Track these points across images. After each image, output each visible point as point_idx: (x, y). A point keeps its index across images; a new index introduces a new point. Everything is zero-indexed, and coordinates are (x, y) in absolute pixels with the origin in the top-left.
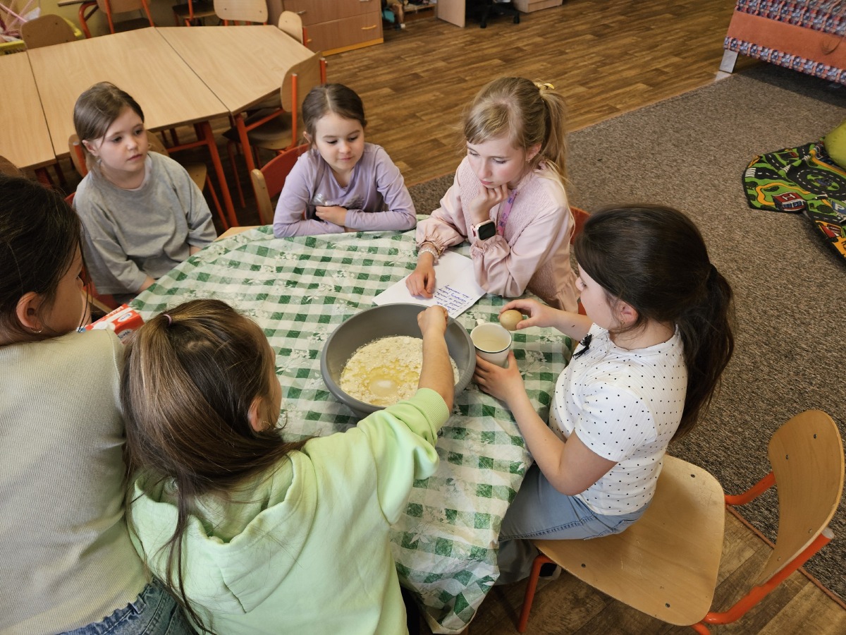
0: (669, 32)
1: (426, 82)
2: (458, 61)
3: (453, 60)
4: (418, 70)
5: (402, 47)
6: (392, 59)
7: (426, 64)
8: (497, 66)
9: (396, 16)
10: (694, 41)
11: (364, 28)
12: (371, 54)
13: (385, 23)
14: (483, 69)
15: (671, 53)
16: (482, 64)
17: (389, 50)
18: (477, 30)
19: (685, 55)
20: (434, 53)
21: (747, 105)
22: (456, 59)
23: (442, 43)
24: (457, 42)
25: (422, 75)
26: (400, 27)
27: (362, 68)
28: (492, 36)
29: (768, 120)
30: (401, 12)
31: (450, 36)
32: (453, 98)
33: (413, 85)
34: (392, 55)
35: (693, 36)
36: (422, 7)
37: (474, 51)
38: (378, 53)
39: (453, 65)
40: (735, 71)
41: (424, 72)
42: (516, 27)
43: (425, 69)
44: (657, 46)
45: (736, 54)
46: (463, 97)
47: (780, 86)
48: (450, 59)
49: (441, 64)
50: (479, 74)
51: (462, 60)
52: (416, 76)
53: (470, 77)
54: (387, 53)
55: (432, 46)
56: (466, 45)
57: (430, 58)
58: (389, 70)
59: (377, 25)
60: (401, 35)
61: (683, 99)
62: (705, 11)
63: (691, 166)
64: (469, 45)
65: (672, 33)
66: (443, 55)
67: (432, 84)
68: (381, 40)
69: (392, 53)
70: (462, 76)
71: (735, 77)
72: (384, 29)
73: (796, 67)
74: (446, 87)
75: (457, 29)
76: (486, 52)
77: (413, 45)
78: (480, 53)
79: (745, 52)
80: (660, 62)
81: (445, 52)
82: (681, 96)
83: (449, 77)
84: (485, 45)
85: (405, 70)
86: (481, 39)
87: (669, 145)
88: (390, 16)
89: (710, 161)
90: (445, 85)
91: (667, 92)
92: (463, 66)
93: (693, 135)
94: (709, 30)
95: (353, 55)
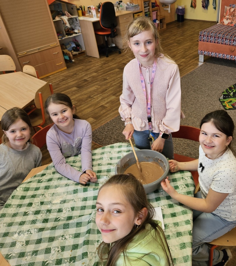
0: (178, 50)
1: (91, 82)
2: (102, 72)
3: (99, 72)
4: (86, 78)
5: (76, 69)
6: (73, 75)
7: (88, 75)
8: (118, 72)
9: (70, 57)
10: (187, 52)
11: (57, 64)
12: (63, 74)
13: (66, 60)
14: (113, 73)
15: (181, 58)
16: (112, 72)
17: (70, 71)
18: (105, 58)
19: (186, 58)
20: (90, 70)
21: (212, 73)
22: (100, 71)
23: (92, 66)
24: (98, 64)
25: (88, 79)
26: (72, 61)
27: (61, 81)
28: (112, 60)
29: (220, 77)
30: (71, 55)
31: (94, 62)
32: (104, 87)
33: (85, 84)
34: (72, 73)
35: (186, 50)
36: (80, 52)
37: (107, 67)
38: (66, 73)
39: (100, 74)
40: (204, 61)
41: (88, 78)
42: (120, 55)
43: (88, 77)
44: (175, 56)
45: (203, 56)
46: (108, 86)
47: (220, 64)
48: (98, 71)
49: (95, 74)
50: (112, 76)
51: (103, 71)
52: (85, 80)
53: (109, 78)
54: (70, 73)
55: (88, 67)
56: (103, 65)
57: (89, 72)
58: (73, 80)
59: (62, 62)
60: (74, 64)
61: (191, 74)
62: (187, 41)
63: (201, 98)
64: (104, 65)
65: (179, 50)
66: (95, 70)
67: (93, 83)
68: (66, 68)
69: (72, 72)
70: (105, 77)
71: (205, 64)
72: (66, 63)
73: (224, 58)
74: (100, 83)
75: (97, 59)
76: (112, 67)
77: (80, 68)
78: (109, 67)
79: (206, 55)
80: (178, 61)
81: (94, 69)
82: (190, 73)
83: (100, 79)
84: (110, 64)
85: (80, 79)
86: (108, 62)
87: (192, 92)
88: (67, 58)
89: (207, 95)
90: (99, 82)
91: (185, 72)
92: (104, 73)
93: (199, 87)
94: (191, 48)
95: (55, 76)
